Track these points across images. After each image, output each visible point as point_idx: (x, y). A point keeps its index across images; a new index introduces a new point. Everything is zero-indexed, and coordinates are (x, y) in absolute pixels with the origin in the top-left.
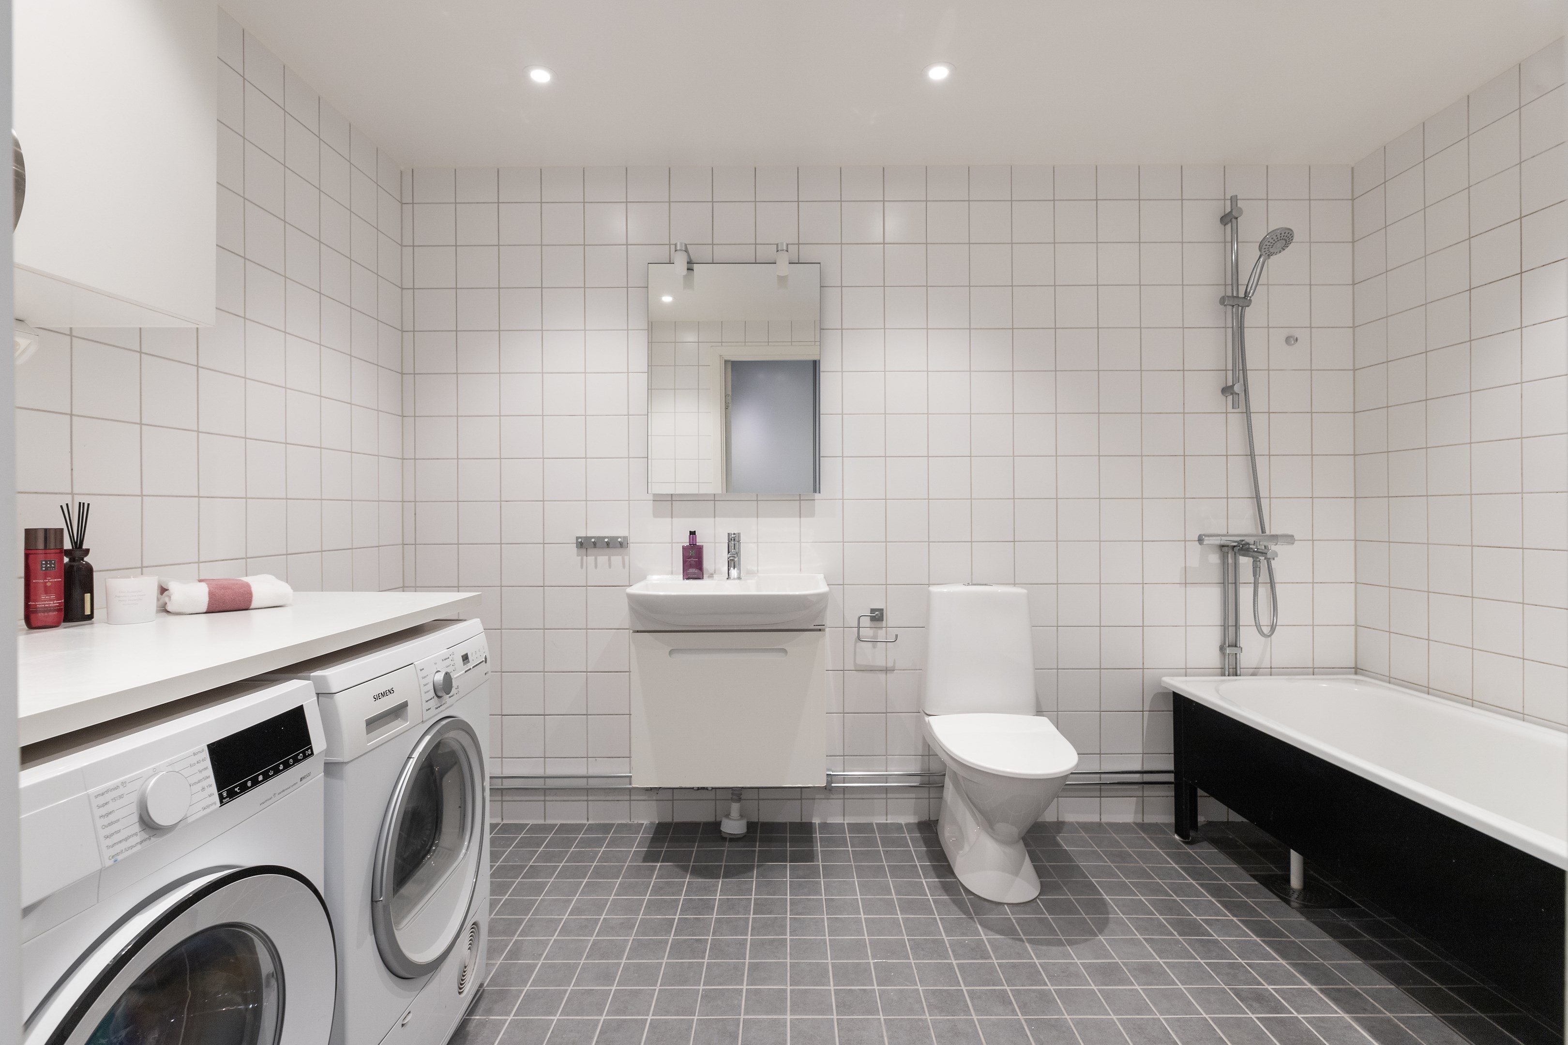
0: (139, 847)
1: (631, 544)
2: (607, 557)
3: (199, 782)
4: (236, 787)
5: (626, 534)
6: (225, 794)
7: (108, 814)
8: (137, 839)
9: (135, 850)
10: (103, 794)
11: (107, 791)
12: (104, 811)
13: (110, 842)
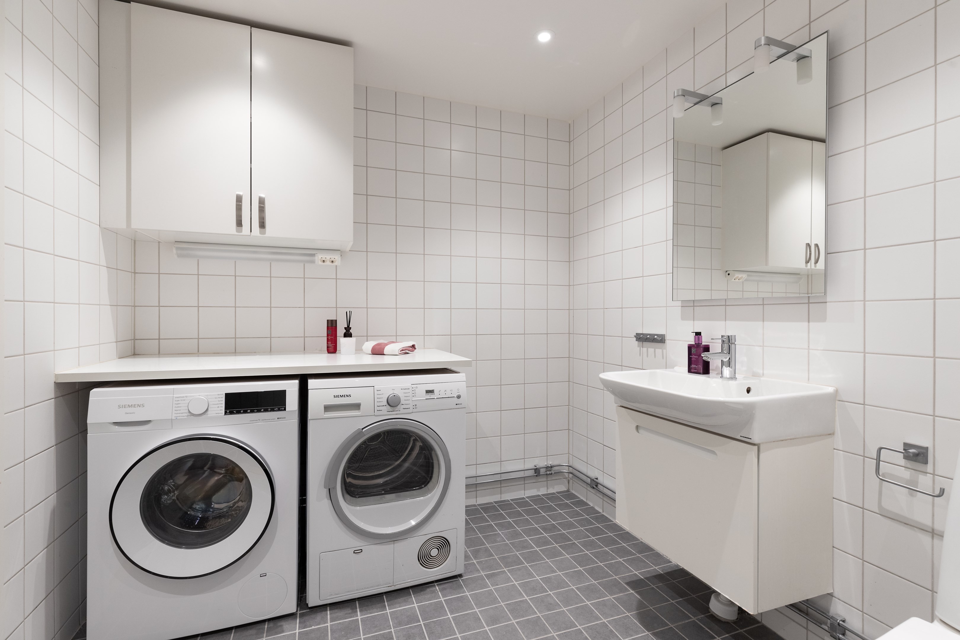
0: (186, 417)
1: (667, 341)
2: (653, 349)
3: (217, 404)
4: (235, 411)
5: (665, 333)
6: (228, 412)
7: (178, 404)
8: (186, 415)
9: (184, 417)
10: (178, 398)
11: (180, 397)
12: (177, 402)
13: (176, 412)
